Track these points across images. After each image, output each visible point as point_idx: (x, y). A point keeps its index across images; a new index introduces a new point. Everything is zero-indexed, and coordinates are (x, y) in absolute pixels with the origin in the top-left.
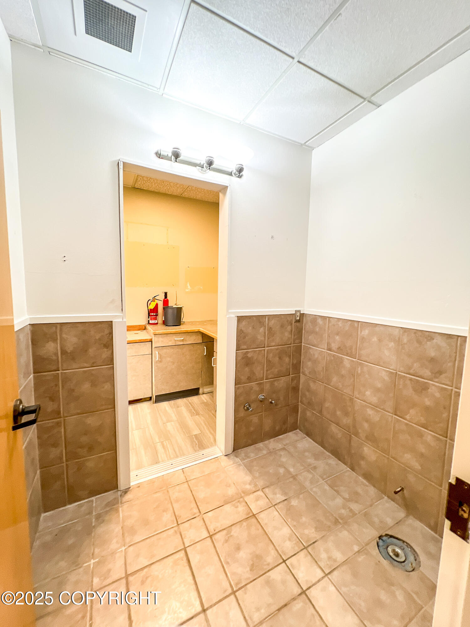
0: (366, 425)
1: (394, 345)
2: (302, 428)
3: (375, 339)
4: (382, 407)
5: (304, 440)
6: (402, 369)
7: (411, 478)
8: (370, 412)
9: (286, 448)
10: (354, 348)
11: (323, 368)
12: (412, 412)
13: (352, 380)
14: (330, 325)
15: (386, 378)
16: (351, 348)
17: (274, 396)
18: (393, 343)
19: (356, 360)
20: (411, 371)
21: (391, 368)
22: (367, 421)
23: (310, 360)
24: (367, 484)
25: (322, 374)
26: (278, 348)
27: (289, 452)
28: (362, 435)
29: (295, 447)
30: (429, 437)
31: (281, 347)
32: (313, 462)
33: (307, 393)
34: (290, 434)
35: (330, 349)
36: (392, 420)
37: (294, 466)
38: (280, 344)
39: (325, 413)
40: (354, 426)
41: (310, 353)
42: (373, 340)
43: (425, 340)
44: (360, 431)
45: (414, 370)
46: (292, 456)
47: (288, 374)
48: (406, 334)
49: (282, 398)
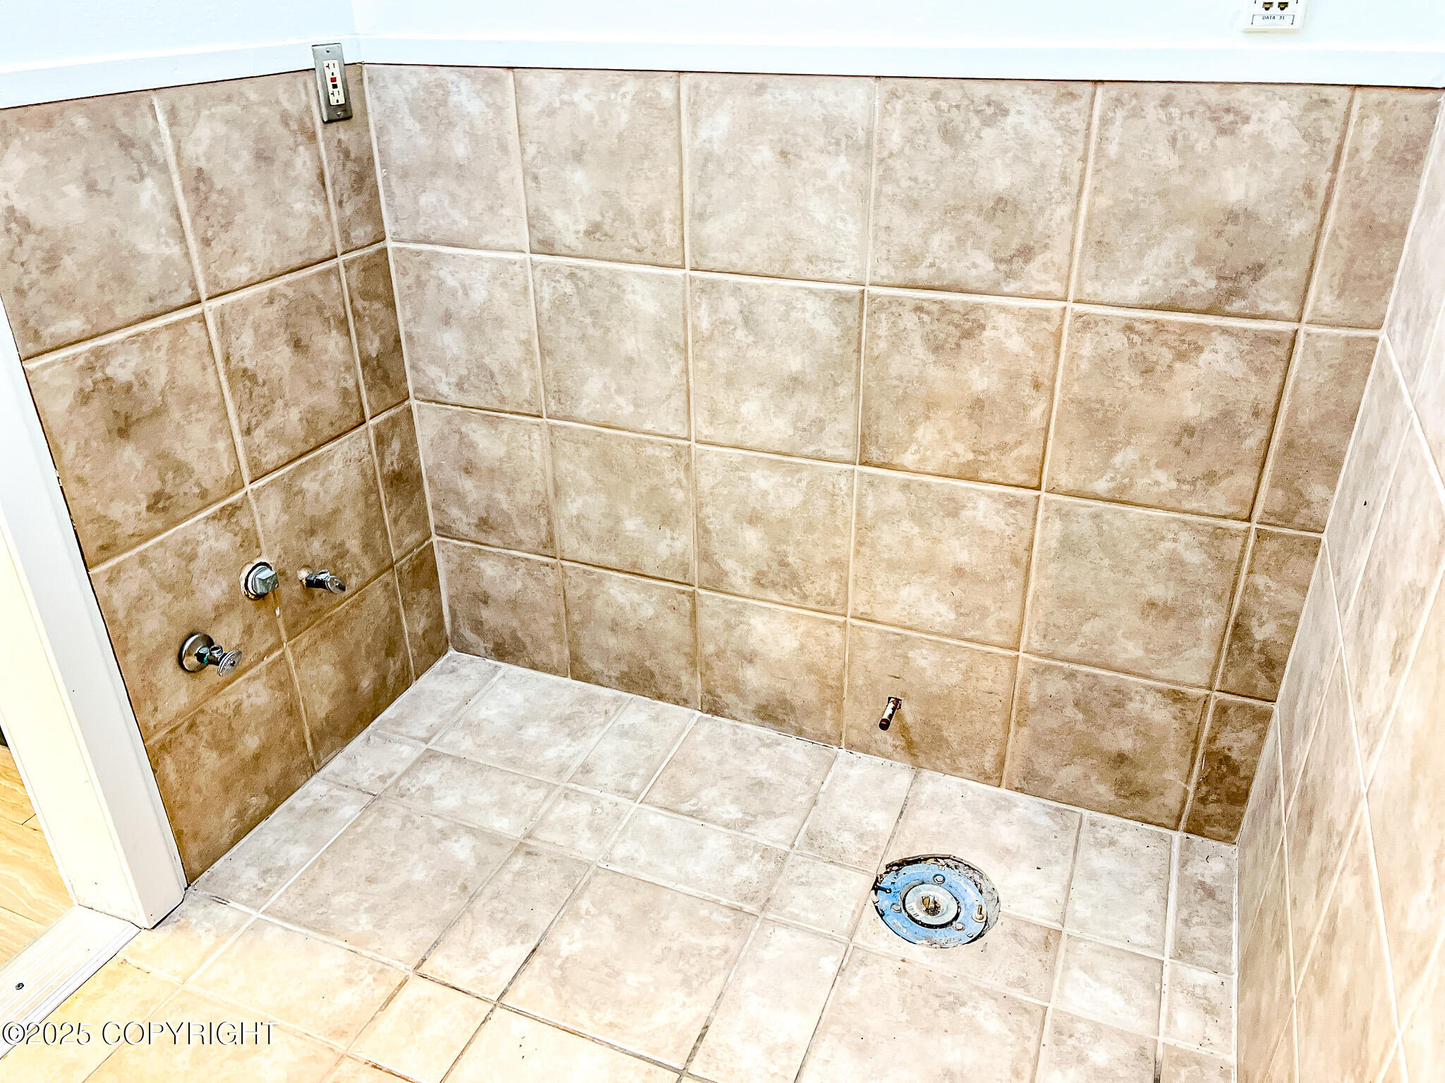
0: (752, 538)
1: (848, 168)
2: (470, 636)
3: (765, 154)
4: (810, 449)
5: (495, 679)
6: (885, 271)
7: (924, 659)
8: (763, 480)
9: (437, 748)
10: (667, 215)
11: (526, 344)
12: (925, 433)
13: (676, 370)
14: (531, 110)
15: (825, 327)
16: (653, 219)
17: (317, 547)
18: (842, 159)
19: (687, 271)
20: (922, 274)
21: (839, 275)
23: (447, 319)
24: (774, 734)
25: (525, 374)
26: (272, 290)
27: (459, 760)
28: (739, 577)
29: (474, 728)
30: (983, 504)
31: (288, 284)
32: (571, 751)
33: (467, 485)
34: (426, 683)
35: (546, 246)
36: (852, 488)
37: (503, 805)
38: (278, 266)
39: (569, 543)
40: (705, 556)
41: (441, 283)
42: (757, 158)
43: (976, 122)
44: (729, 565)
45: (932, 265)
46: (478, 768)
47: (355, 417)
48: (899, 105)
49: (354, 545)
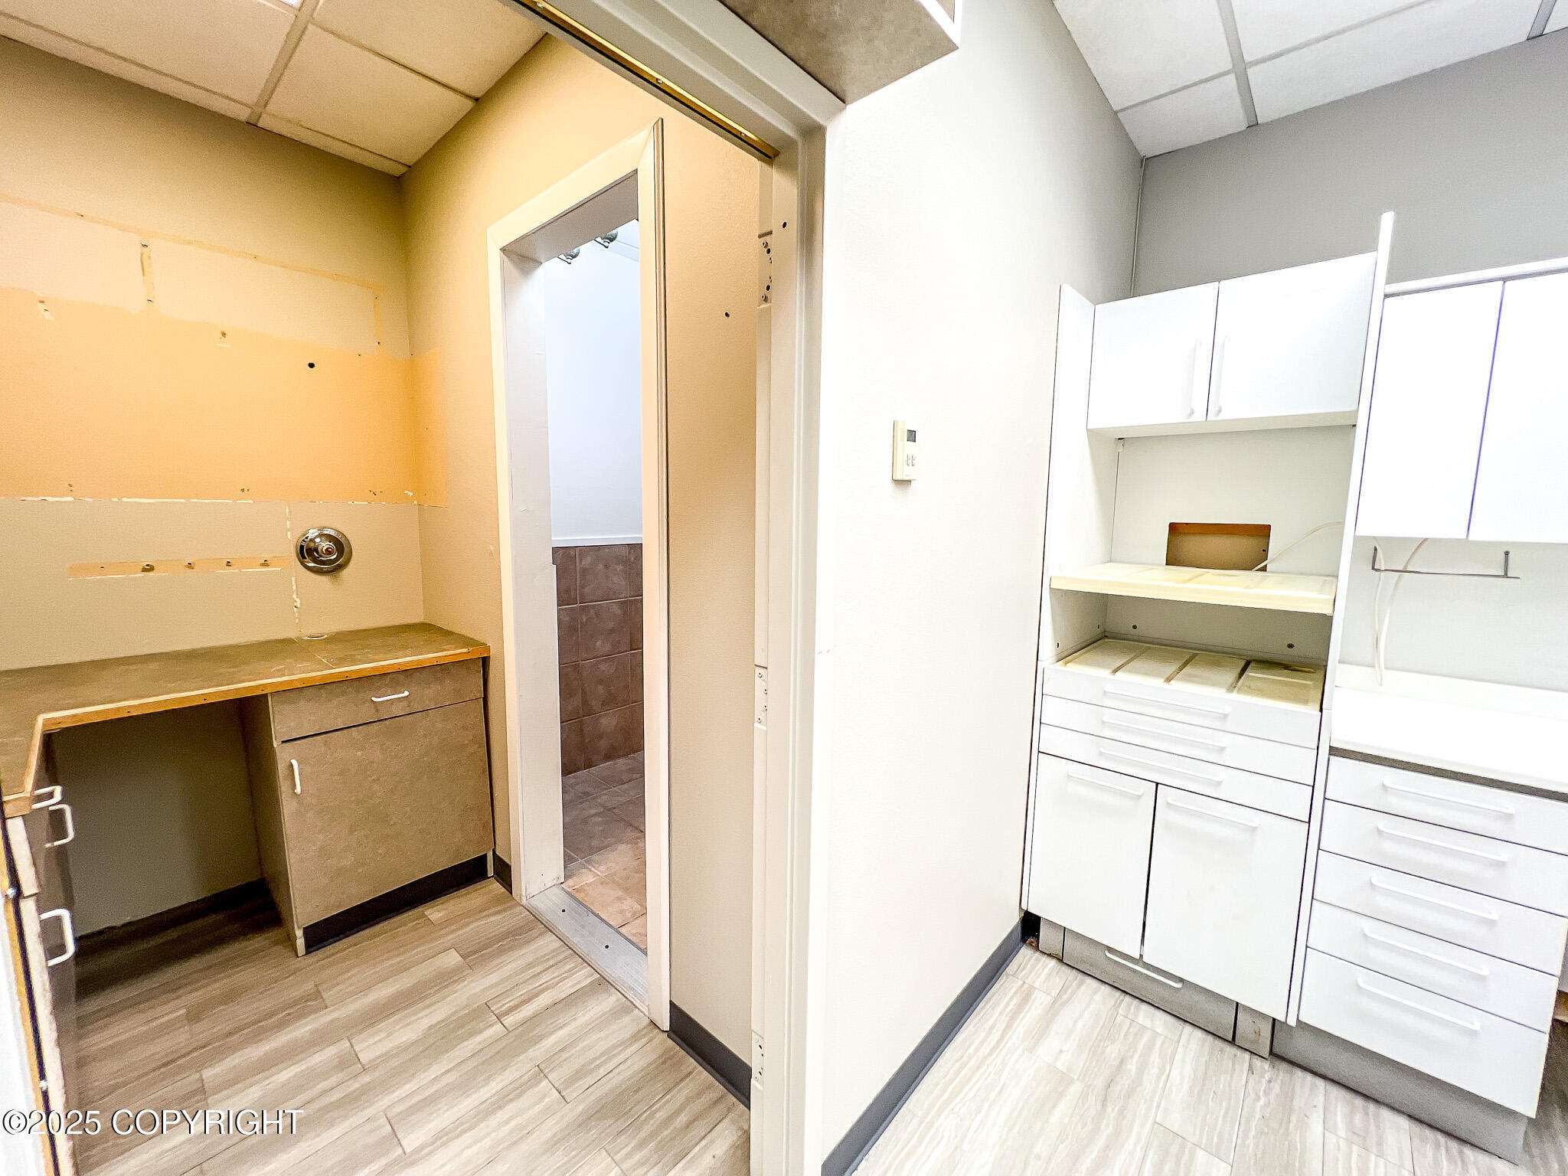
0: (600, 689)
3: (601, 566)
22: (601, 682)
42: (598, 568)
44: (593, 703)
